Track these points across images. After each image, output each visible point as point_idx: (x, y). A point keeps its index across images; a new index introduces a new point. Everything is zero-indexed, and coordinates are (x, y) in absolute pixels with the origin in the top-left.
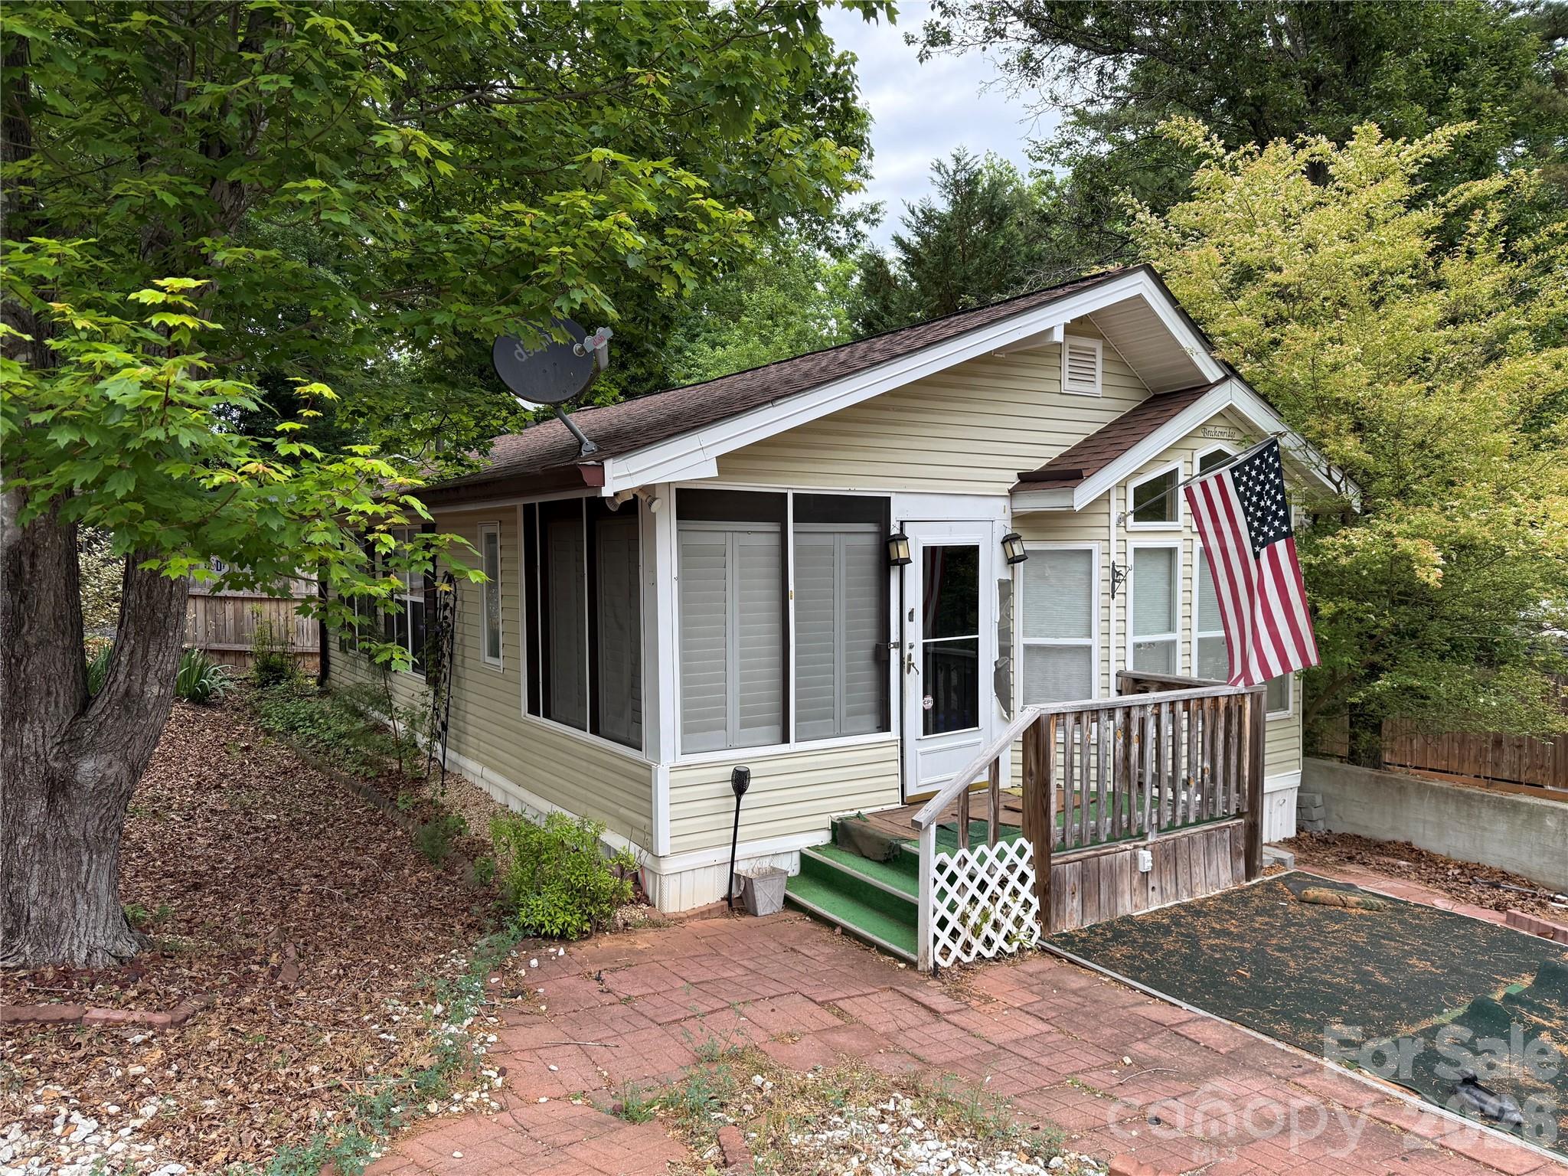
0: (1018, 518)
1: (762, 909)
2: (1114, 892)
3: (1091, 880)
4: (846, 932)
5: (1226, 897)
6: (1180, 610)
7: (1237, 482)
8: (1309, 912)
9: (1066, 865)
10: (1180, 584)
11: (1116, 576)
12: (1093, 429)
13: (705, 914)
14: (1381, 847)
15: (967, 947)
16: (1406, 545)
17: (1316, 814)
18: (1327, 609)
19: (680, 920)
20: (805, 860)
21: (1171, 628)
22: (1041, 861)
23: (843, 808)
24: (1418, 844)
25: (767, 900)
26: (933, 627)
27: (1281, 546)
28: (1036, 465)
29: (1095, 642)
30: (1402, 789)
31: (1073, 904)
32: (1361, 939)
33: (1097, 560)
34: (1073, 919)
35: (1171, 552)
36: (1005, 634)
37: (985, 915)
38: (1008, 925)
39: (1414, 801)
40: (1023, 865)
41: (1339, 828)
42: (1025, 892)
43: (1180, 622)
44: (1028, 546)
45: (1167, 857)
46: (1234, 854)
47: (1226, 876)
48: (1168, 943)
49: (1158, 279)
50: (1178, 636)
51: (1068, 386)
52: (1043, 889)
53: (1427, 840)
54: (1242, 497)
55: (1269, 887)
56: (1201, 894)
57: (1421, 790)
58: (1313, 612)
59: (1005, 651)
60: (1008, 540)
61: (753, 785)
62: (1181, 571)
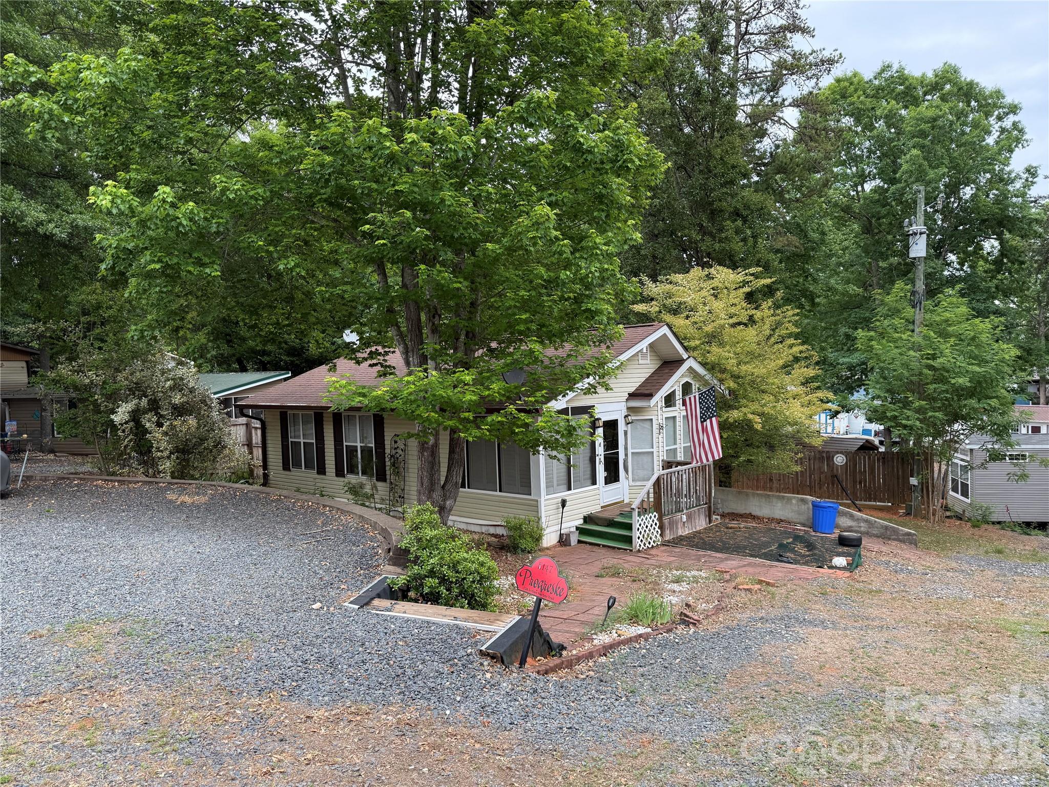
0: (628, 408)
1: (573, 544)
2: (677, 528)
3: (672, 524)
4: (604, 546)
5: (705, 529)
6: (678, 437)
7: (700, 398)
8: (730, 531)
9: (666, 521)
10: (678, 428)
11: (661, 428)
12: (647, 375)
13: (555, 546)
14: (741, 516)
15: (645, 544)
16: (750, 416)
17: (719, 506)
18: (725, 436)
19: (547, 549)
20: (577, 528)
21: (675, 443)
22: (660, 519)
23: (587, 511)
24: (754, 513)
25: (574, 540)
26: (607, 448)
27: (714, 419)
28: (632, 390)
29: (655, 450)
30: (747, 495)
31: (668, 532)
32: (747, 535)
33: (655, 422)
34: (668, 536)
35: (674, 418)
36: (626, 449)
37: (648, 535)
38: (654, 538)
39: (751, 499)
40: (656, 521)
41: (726, 511)
42: (657, 529)
43: (678, 441)
44: (634, 418)
45: (689, 517)
46: (706, 516)
47: (704, 523)
48: (696, 540)
49: (670, 328)
50: (677, 446)
51: (641, 362)
52: (661, 527)
53: (756, 512)
54: (700, 403)
55: (716, 526)
56: (698, 529)
57: (754, 495)
58: (721, 437)
59: (626, 455)
60: (626, 417)
61: (568, 504)
62: (678, 424)
